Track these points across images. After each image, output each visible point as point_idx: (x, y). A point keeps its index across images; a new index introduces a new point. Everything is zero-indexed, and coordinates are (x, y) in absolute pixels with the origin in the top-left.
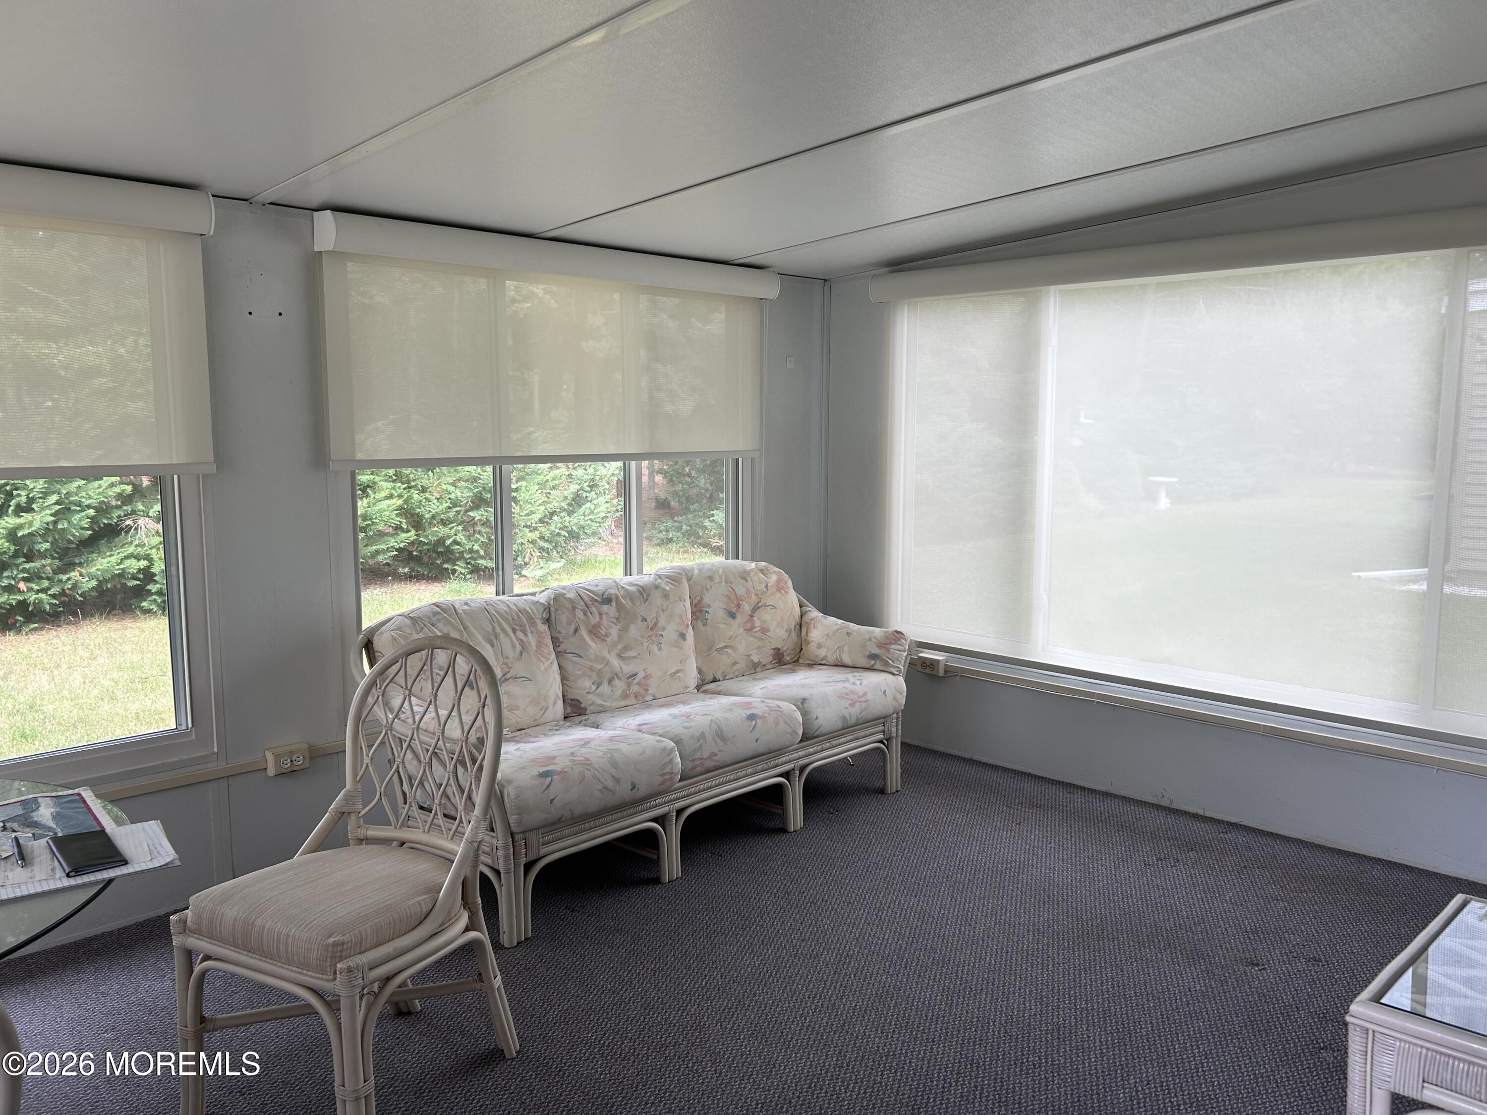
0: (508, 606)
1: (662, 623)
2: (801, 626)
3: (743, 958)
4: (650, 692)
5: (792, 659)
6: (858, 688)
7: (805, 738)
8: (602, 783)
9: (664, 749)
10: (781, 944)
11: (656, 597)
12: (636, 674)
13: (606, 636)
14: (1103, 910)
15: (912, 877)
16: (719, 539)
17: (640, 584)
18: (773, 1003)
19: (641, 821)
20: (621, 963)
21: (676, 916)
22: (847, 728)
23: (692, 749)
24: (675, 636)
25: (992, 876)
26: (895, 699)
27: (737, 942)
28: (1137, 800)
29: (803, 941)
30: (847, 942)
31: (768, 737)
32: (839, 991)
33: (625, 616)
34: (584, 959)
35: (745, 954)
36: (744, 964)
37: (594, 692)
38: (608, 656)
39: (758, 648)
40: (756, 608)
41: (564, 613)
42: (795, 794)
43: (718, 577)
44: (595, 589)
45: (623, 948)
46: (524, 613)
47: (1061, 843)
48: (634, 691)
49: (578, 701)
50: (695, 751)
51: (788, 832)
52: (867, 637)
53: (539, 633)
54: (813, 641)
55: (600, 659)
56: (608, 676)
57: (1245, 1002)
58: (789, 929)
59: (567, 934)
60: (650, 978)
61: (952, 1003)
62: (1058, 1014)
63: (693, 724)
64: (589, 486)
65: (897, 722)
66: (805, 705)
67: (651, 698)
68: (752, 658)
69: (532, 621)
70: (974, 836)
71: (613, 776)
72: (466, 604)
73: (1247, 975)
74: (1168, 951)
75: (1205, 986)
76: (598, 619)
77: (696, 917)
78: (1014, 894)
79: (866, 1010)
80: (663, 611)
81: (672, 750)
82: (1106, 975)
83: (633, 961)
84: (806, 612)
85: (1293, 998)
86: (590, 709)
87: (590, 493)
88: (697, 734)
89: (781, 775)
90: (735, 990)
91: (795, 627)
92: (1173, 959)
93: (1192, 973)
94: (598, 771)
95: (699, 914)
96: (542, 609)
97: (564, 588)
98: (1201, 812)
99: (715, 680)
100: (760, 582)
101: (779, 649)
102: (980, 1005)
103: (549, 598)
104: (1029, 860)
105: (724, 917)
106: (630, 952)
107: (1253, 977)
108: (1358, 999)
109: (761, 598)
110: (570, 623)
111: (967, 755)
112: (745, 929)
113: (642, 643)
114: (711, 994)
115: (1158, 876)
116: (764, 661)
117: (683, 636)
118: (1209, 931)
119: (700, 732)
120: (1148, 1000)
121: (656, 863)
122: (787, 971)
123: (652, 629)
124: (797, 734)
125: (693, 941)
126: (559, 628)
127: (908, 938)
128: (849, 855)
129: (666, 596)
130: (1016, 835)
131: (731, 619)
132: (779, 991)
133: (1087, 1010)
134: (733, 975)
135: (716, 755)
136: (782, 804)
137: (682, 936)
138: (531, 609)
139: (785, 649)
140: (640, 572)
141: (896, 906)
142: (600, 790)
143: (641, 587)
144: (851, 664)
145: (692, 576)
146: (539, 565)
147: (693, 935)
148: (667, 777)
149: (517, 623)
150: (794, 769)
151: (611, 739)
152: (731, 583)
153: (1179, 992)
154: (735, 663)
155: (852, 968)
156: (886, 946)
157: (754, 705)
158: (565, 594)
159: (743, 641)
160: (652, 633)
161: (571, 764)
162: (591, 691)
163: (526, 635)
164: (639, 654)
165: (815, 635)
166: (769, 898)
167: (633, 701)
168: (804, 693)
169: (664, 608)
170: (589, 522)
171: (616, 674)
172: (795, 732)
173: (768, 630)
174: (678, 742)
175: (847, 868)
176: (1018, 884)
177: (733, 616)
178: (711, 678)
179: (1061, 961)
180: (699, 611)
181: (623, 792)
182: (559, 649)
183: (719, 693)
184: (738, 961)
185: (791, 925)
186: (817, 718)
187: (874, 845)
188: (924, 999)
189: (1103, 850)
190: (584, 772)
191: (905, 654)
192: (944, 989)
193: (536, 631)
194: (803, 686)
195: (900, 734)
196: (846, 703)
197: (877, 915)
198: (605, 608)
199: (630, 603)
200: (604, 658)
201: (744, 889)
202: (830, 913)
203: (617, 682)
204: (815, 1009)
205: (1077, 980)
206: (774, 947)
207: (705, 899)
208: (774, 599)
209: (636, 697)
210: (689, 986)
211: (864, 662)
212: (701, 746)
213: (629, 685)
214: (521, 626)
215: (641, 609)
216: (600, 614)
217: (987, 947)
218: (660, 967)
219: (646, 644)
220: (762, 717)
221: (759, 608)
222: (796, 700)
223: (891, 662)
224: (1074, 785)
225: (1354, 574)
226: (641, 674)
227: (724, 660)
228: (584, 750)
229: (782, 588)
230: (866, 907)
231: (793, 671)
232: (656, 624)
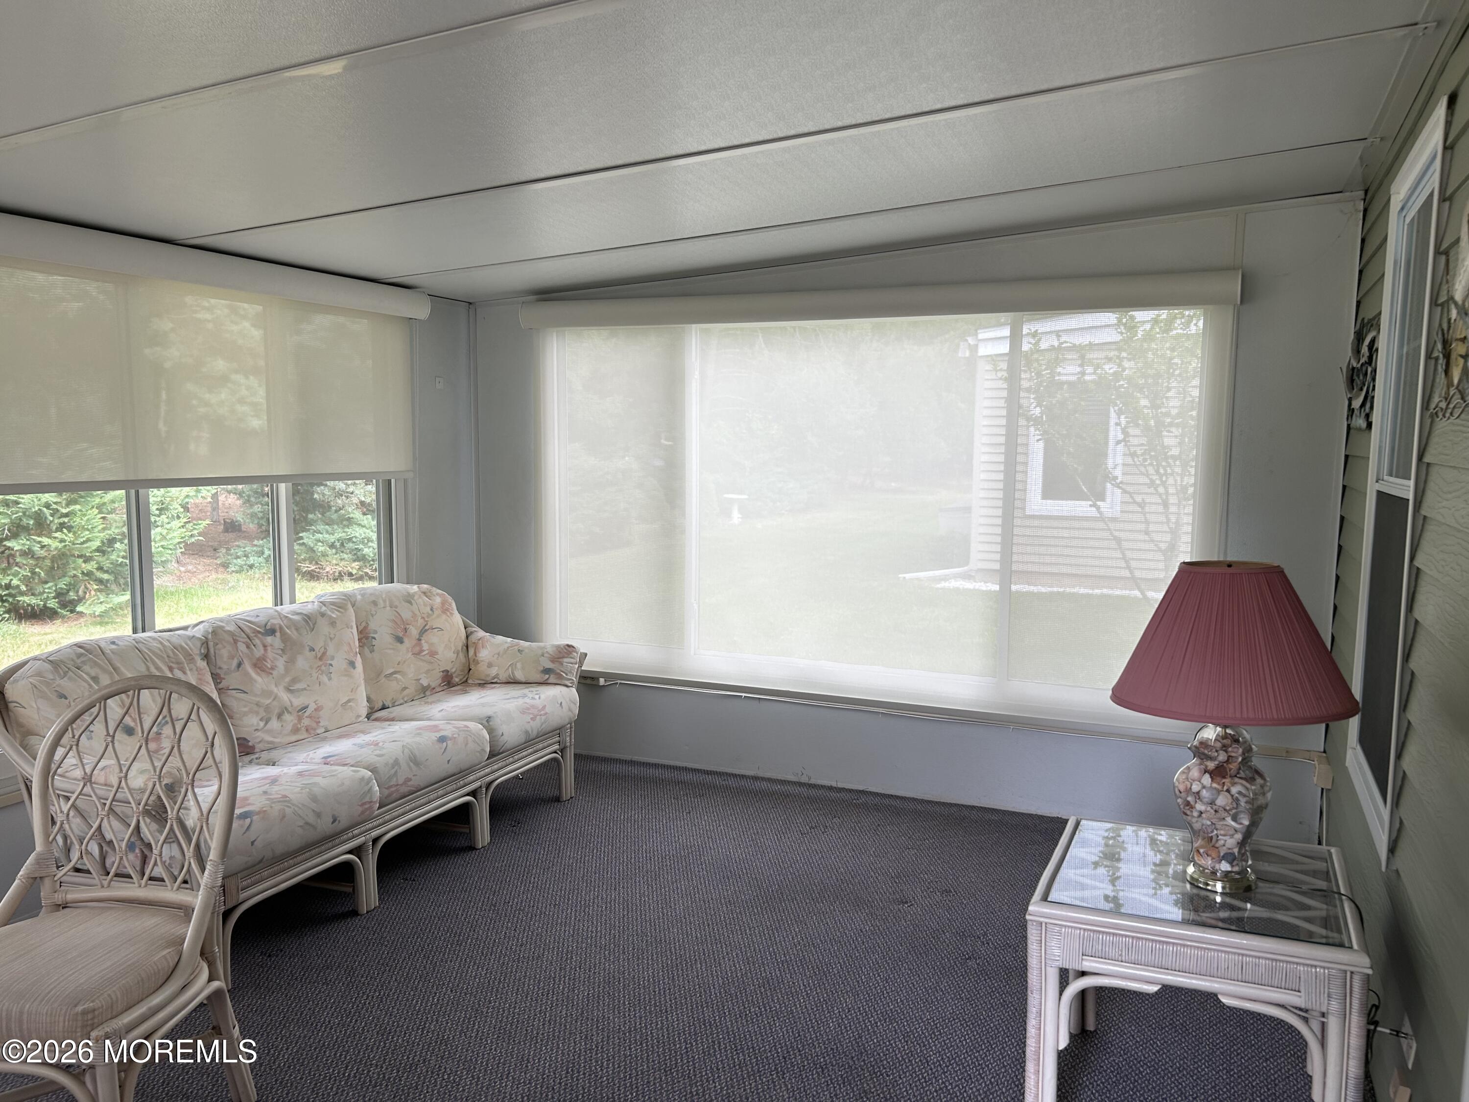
0: (161, 643)
1: (331, 651)
2: (467, 647)
3: (467, 971)
4: (321, 724)
5: (461, 680)
6: (538, 702)
7: (492, 755)
8: (303, 819)
9: (362, 779)
10: (501, 952)
11: (323, 624)
12: (307, 707)
13: (272, 668)
14: (778, 877)
15: (607, 873)
16: (310, 563)
17: (304, 612)
18: (510, 1006)
19: (338, 855)
20: (342, 996)
21: (386, 943)
22: (530, 742)
23: (388, 776)
24: (344, 665)
25: (678, 861)
26: (570, 710)
27: (457, 958)
28: (781, 780)
29: (521, 946)
30: (564, 939)
31: (459, 756)
32: (569, 984)
33: (290, 647)
34: (299, 999)
35: (469, 967)
36: (471, 976)
37: (263, 728)
38: (275, 690)
39: (427, 672)
40: (423, 632)
41: (225, 647)
42: (483, 811)
43: (381, 602)
44: (257, 620)
45: (339, 983)
46: (180, 649)
47: (729, 825)
48: (305, 725)
49: (245, 739)
50: (390, 778)
51: (477, 849)
52: (540, 652)
53: (198, 670)
54: (482, 661)
55: (268, 693)
56: (276, 711)
57: (904, 933)
58: (505, 937)
59: (272, 979)
60: (379, 1005)
61: (673, 977)
62: (765, 970)
63: (384, 752)
64: (157, 509)
65: (571, 731)
66: (491, 723)
67: (323, 730)
68: (421, 681)
69: (190, 658)
70: (652, 828)
71: (313, 811)
72: (113, 643)
73: (901, 912)
74: (838, 902)
75: (872, 925)
76: (262, 651)
77: (407, 941)
78: (701, 874)
79: (598, 997)
80: (331, 639)
81: (369, 780)
82: (794, 930)
83: (354, 993)
84: (472, 633)
85: (938, 924)
86: (259, 747)
87: (159, 516)
88: (391, 761)
89: (468, 795)
90: (469, 1001)
91: (462, 648)
92: (843, 909)
93: (860, 917)
94: (299, 807)
95: (409, 937)
96: (199, 644)
97: (221, 620)
98: (834, 784)
99: (384, 708)
100: (425, 605)
101: (448, 671)
102: (697, 973)
103: (207, 632)
104: (705, 843)
105: (436, 937)
106: (348, 985)
107: (905, 912)
108: (1033, 901)
109: (427, 621)
110: (232, 657)
111: (628, 757)
112: (461, 944)
113: (311, 674)
114: (446, 1009)
115: (814, 842)
116: (433, 685)
117: (352, 664)
118: (865, 882)
119: (394, 758)
120: (832, 945)
121: (353, 895)
122: (515, 975)
123: (320, 659)
124: (485, 751)
125: (412, 964)
126: (219, 663)
127: (619, 927)
128: (542, 862)
129: (333, 623)
130: (689, 823)
131: (398, 644)
132: (512, 994)
133: (787, 962)
134: (462, 988)
135: (410, 780)
136: (469, 823)
137: (398, 961)
138: (187, 645)
139: (453, 670)
140: (293, 601)
141: (600, 901)
142: (301, 826)
143: (306, 615)
144: (523, 680)
145: (355, 601)
146: (99, 599)
147: (409, 958)
148: (367, 806)
149: (173, 660)
150: (481, 787)
151: (300, 774)
152: (396, 607)
153: (854, 934)
154: (405, 688)
155: (575, 962)
156: (601, 937)
157: (441, 727)
158: (223, 627)
159: (412, 666)
160: (321, 663)
161: (268, 802)
162: (259, 728)
163: (185, 673)
164: (308, 686)
165: (484, 654)
166: (475, 912)
167: (305, 735)
168: (488, 711)
169: (332, 636)
170: (161, 549)
171: (286, 708)
172: (483, 750)
173: (437, 653)
174: (374, 770)
175: (544, 874)
176: (702, 865)
177: (400, 640)
178: (380, 705)
179: (755, 925)
180: (365, 637)
181: (325, 826)
182: (220, 686)
183: (393, 720)
184: (464, 974)
185: (505, 933)
186: (503, 735)
187: (564, 849)
188: (648, 977)
189: (764, 826)
190: (284, 809)
191: (577, 666)
192: (663, 966)
193: (195, 668)
194: (483, 705)
195: (573, 743)
196: (528, 718)
197: (584, 911)
198: (269, 639)
199: (295, 632)
200: (271, 693)
201: (448, 907)
202: (540, 917)
203: (287, 717)
204: (552, 1004)
205: (773, 938)
206: (496, 956)
207: (411, 923)
208: (439, 621)
209: (307, 730)
210: (421, 1005)
211: (538, 677)
212: (396, 772)
213: (300, 719)
214: (178, 663)
215: (308, 639)
216: (265, 646)
217: (690, 923)
218: (385, 993)
219: (315, 675)
220: (453, 739)
221: (426, 630)
222: (481, 719)
223: (564, 675)
224: (727, 773)
225: (900, 576)
226: (312, 707)
227: (394, 686)
228: (276, 788)
229: (447, 610)
230: (572, 906)
231: (465, 692)
232: (324, 654)
